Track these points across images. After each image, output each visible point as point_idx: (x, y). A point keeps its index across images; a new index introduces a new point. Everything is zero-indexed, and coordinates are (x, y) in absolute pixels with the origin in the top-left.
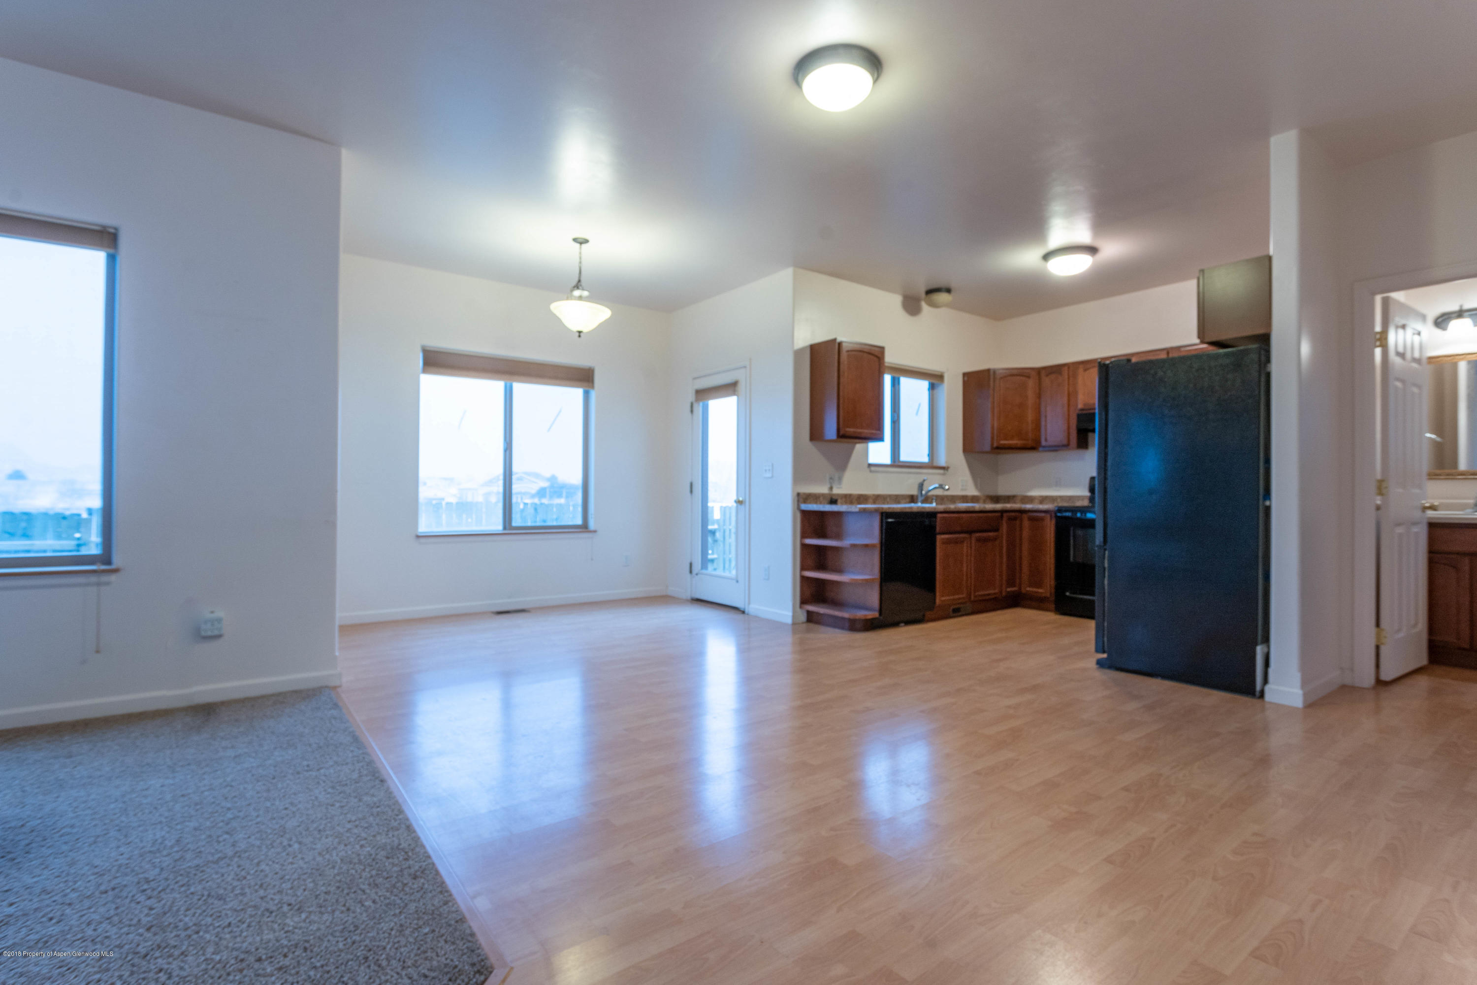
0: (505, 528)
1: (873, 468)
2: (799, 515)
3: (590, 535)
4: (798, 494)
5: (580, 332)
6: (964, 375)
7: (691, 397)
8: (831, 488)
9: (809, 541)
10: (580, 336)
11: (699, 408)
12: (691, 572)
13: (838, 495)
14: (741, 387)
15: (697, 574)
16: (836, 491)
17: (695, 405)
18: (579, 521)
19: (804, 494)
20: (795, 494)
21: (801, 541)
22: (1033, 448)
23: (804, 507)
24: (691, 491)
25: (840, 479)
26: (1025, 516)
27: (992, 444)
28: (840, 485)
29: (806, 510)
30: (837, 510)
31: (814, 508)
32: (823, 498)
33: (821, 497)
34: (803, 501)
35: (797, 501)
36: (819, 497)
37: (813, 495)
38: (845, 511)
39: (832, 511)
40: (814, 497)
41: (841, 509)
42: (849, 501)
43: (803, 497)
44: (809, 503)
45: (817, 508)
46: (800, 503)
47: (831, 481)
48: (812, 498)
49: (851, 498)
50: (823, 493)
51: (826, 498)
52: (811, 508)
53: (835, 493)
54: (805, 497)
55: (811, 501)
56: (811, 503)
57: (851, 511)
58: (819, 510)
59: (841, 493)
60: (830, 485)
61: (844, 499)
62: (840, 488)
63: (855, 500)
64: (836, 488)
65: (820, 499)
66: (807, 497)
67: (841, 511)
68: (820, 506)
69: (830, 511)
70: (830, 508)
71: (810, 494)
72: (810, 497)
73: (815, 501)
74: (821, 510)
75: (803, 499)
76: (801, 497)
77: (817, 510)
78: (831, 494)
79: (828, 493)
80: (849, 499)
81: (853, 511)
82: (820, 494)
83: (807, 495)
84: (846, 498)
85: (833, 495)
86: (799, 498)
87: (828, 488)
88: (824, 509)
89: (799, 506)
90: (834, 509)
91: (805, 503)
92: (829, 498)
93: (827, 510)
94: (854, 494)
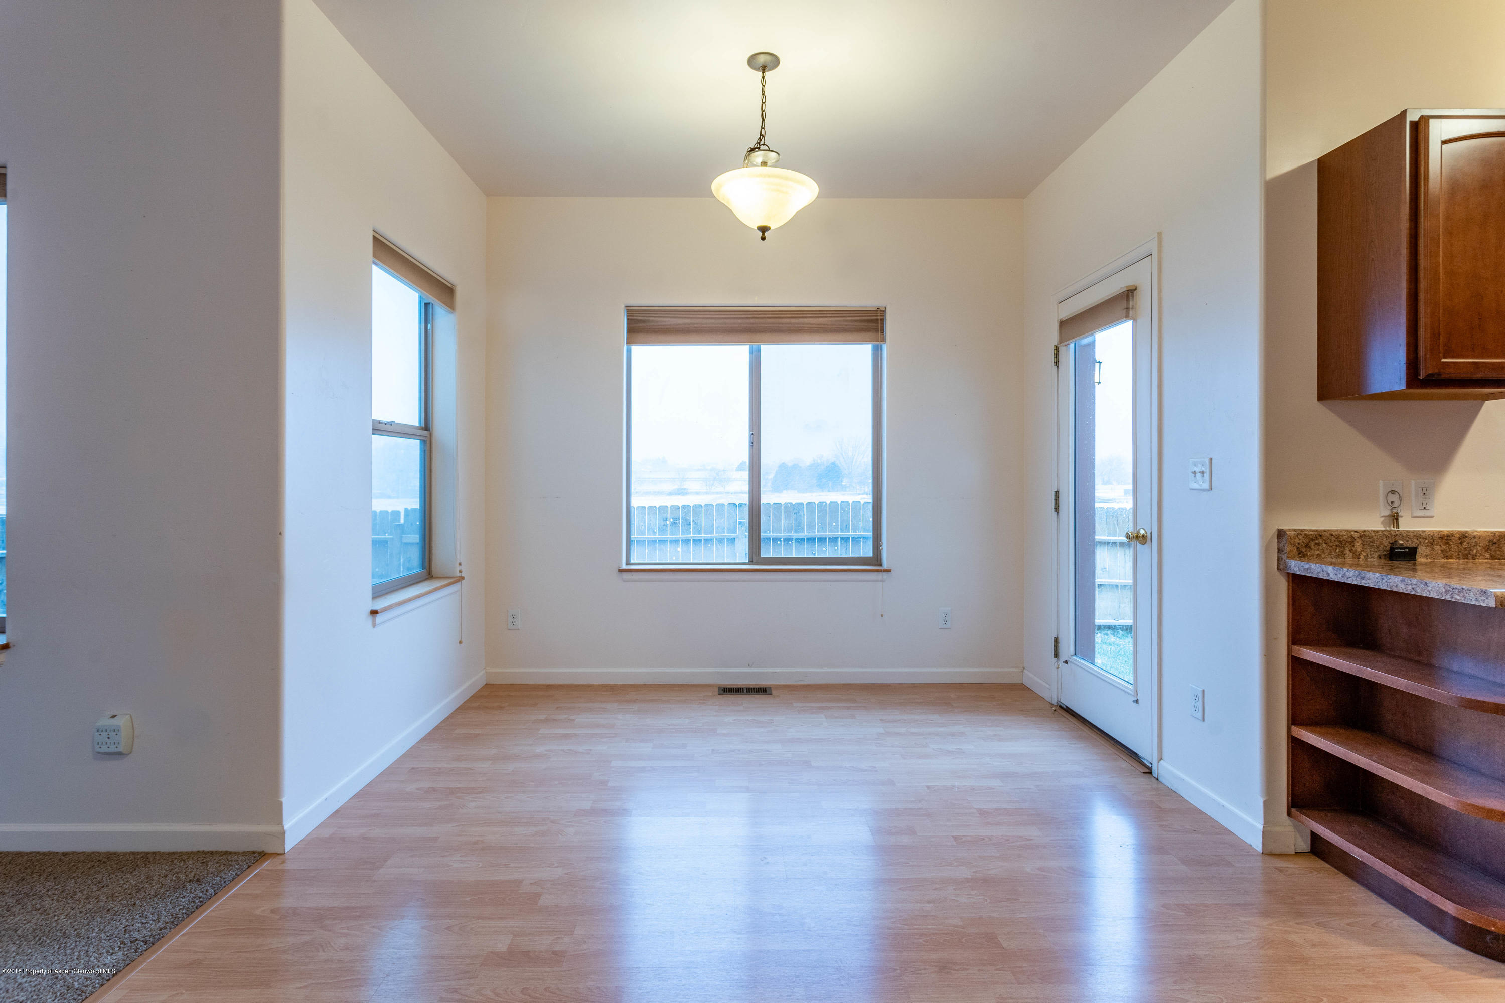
0: (751, 562)
2: (1283, 588)
3: (880, 576)
4: (1281, 534)
5: (764, 229)
7: (1054, 337)
8: (1395, 518)
9: (1310, 654)
10: (763, 238)
11: (1068, 355)
12: (1057, 655)
13: (1418, 535)
14: (1143, 301)
15: (1066, 662)
16: (1408, 524)
17: (1062, 350)
18: (866, 551)
19: (1300, 532)
20: (1273, 531)
21: (1289, 650)
23: (1296, 566)
24: (1057, 509)
25: (1426, 494)
28: (1425, 508)
29: (1303, 574)
30: (1408, 592)
31: (1329, 575)
32: (1363, 545)
33: (1358, 542)
34: (1299, 554)
35: (1278, 552)
36: (1349, 542)
37: (1332, 535)
38: (1438, 597)
39: (1391, 590)
40: (1335, 541)
41: (1426, 591)
42: (1460, 552)
43: (1299, 543)
44: (1315, 557)
45: (1340, 576)
46: (1284, 557)
47: (1392, 498)
48: (1325, 543)
49: (1465, 543)
50: (1367, 534)
51: (1375, 544)
52: (1319, 573)
53: (1409, 534)
54: (1303, 542)
55: (1323, 552)
56: (1323, 556)
57: (1463, 602)
58: (1346, 582)
59: (1434, 533)
60: (1390, 508)
61: (1440, 546)
62: (1432, 517)
63: (1479, 548)
64: (1415, 515)
65: (1353, 546)
66: (1310, 542)
67: (1427, 596)
68: (1347, 571)
69: (1384, 588)
70: (1384, 581)
71: (1312, 533)
72: (1320, 540)
73: (1336, 551)
74: (1353, 582)
75: (1298, 548)
76: (1292, 542)
77: (1340, 580)
78: (1390, 534)
79: (1380, 533)
80: (1460, 546)
81: (1473, 602)
82: (1353, 533)
83: (1311, 537)
84: (1450, 545)
85: (1397, 537)
86: (1284, 546)
87: (1383, 518)
88: (1364, 581)
89: (1281, 562)
90: (1399, 586)
91: (1301, 557)
92: (1386, 544)
93: (1375, 585)
94: (1476, 533)
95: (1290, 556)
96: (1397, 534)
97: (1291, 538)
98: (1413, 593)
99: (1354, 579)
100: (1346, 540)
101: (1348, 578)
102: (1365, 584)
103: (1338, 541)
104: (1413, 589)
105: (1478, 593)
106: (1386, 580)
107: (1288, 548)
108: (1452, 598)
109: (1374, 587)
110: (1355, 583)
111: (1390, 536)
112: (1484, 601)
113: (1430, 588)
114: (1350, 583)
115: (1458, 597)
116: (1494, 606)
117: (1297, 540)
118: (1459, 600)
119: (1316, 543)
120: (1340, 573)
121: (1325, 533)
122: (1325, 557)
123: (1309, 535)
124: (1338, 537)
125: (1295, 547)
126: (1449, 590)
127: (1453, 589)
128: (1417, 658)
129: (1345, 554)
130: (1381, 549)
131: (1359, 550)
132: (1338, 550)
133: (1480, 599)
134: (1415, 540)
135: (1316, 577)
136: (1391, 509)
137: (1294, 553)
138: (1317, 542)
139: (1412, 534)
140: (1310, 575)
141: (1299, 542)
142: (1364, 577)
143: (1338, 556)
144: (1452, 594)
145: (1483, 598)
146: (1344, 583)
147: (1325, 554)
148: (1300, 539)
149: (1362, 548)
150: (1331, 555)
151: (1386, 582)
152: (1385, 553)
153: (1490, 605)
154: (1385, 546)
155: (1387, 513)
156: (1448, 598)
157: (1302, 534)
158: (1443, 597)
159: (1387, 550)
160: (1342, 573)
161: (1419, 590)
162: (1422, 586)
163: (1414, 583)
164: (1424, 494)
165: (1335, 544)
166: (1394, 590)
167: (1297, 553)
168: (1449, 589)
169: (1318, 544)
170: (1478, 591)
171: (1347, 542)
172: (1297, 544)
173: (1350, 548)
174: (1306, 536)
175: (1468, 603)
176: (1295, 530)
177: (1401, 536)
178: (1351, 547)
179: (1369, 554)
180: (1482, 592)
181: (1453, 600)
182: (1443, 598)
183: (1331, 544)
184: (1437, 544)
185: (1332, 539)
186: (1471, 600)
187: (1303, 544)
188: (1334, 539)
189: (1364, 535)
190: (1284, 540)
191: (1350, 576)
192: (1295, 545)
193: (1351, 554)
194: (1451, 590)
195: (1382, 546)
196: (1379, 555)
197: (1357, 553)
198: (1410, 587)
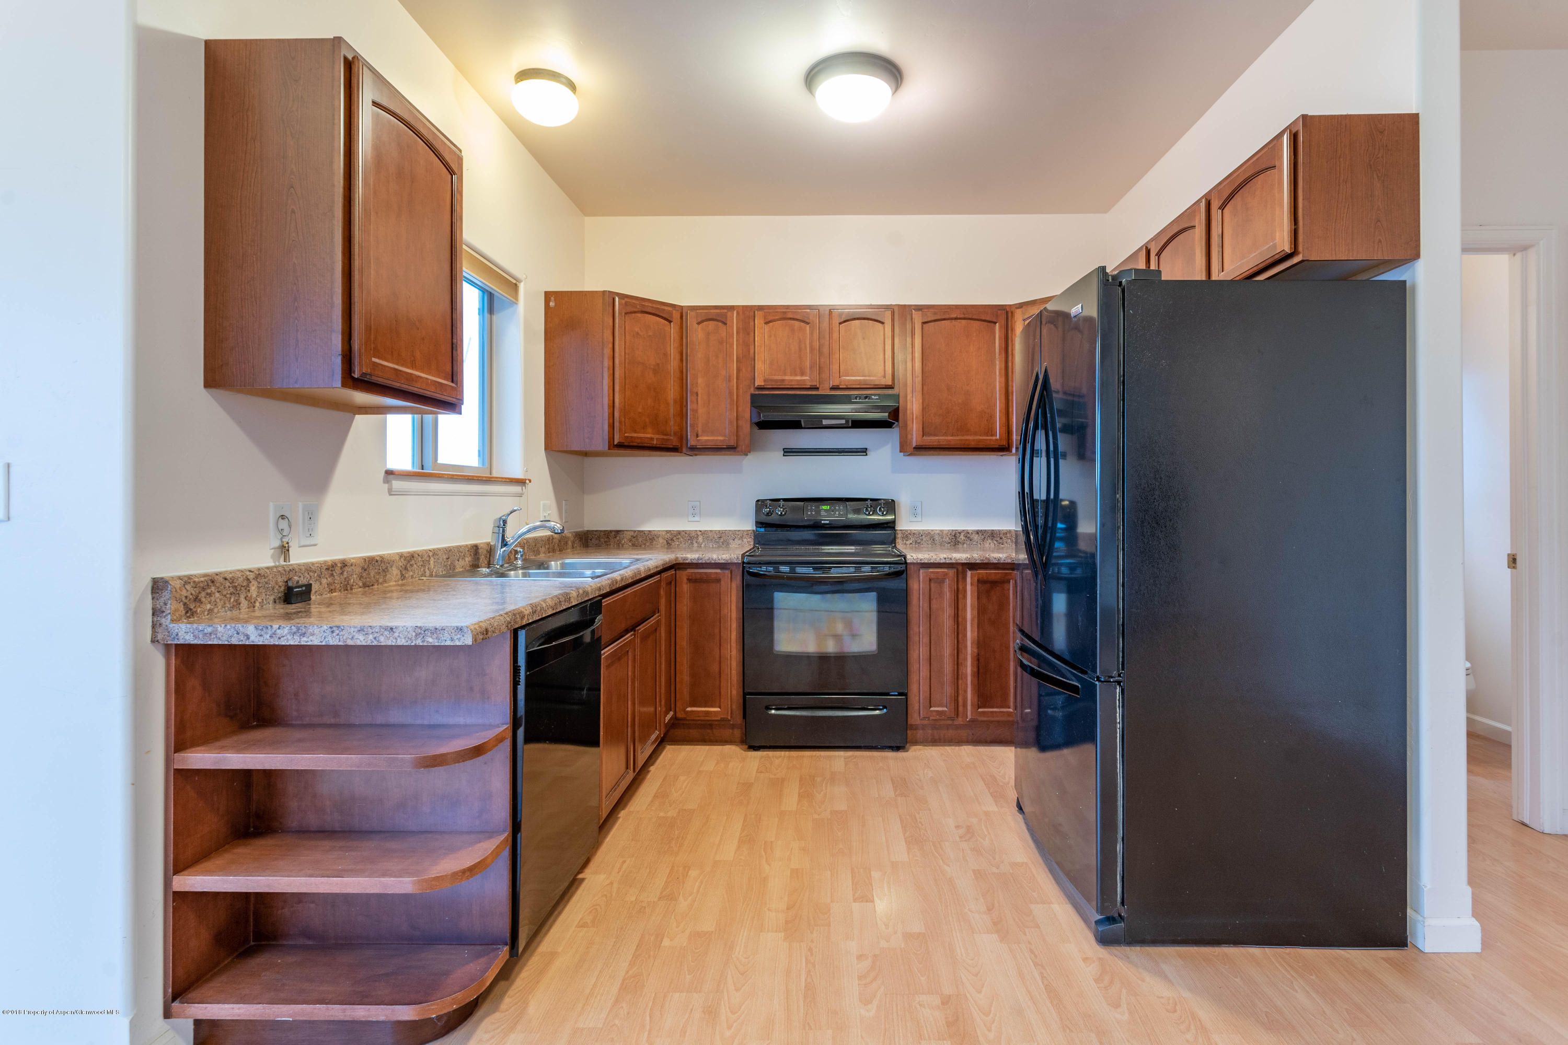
1: (397, 484)
2: (158, 665)
4: (158, 586)
6: (548, 295)
8: (284, 550)
9: (208, 759)
13: (309, 568)
16: (298, 557)
20: (146, 583)
22: (675, 450)
23: (181, 632)
25: (311, 516)
26: (683, 575)
27: (611, 438)
28: (310, 535)
29: (202, 643)
30: (369, 643)
31: (248, 638)
32: (259, 588)
33: (253, 585)
34: (187, 612)
35: (153, 614)
36: (244, 586)
37: (226, 579)
38: (407, 644)
39: (345, 644)
40: (229, 587)
41: (391, 638)
42: (341, 583)
43: (186, 597)
44: (206, 613)
45: (268, 637)
46: (166, 621)
47: (283, 524)
48: (218, 592)
49: (345, 573)
50: (262, 572)
51: (270, 586)
52: (231, 637)
53: (301, 567)
54: (192, 594)
55: (216, 605)
56: (216, 610)
57: (437, 644)
58: (277, 643)
59: (321, 564)
60: (280, 536)
61: (327, 579)
62: (315, 545)
63: (355, 576)
64: (302, 544)
65: (249, 591)
66: (200, 593)
67: (394, 644)
68: (279, 628)
69: (335, 643)
70: (334, 634)
71: (202, 579)
72: (213, 589)
73: (230, 601)
74: (287, 642)
75: (185, 604)
76: (178, 596)
77: (266, 643)
78: (285, 570)
79: (275, 570)
80: (341, 576)
81: (448, 643)
82: (248, 573)
83: (202, 585)
84: (334, 576)
85: (291, 574)
86: (166, 604)
87: (273, 550)
88: (305, 639)
89: (159, 630)
90: (356, 637)
91: (189, 617)
92: (280, 584)
93: (321, 642)
94: (352, 561)
95: (175, 618)
96: (290, 570)
97: (176, 591)
98: (375, 643)
99: (290, 638)
100: (241, 584)
101: (280, 638)
102: (308, 641)
103: (233, 587)
104: (375, 638)
105: (453, 631)
106: (337, 632)
107: (172, 606)
108: (423, 642)
109: (321, 644)
110: (292, 643)
111: (284, 572)
112: (459, 639)
113: (396, 635)
114: (283, 644)
115: (430, 640)
116: (471, 643)
117: (184, 593)
118: (431, 643)
119: (207, 594)
120: (266, 633)
121: (217, 577)
122: (218, 612)
123: (199, 582)
124: (232, 581)
125: (181, 603)
126: (420, 633)
127: (424, 631)
128: (333, 721)
129: (240, 604)
130: (276, 591)
131: (254, 596)
132: (232, 600)
133: (455, 638)
134: (306, 574)
135: (226, 643)
136: (281, 539)
137: (180, 613)
138: (209, 591)
139: (303, 567)
140: (215, 642)
141: (185, 595)
142: (305, 633)
143: (232, 608)
144: (423, 637)
145: (459, 636)
146: (274, 646)
147: (217, 607)
148: (187, 591)
149: (258, 592)
150: (225, 607)
151: (338, 635)
152: (280, 595)
153: (467, 643)
154: (280, 587)
155: (277, 543)
156: (419, 642)
157: (190, 583)
158: (412, 642)
159: (282, 591)
160: (270, 633)
161: (382, 639)
162: (386, 633)
163: (377, 630)
164: (310, 518)
165: (229, 592)
166: (350, 644)
167: (184, 612)
168: (420, 631)
169: (210, 595)
170: (453, 629)
171: (242, 586)
172: (184, 599)
173: (245, 595)
174: (195, 585)
175: (442, 644)
176: (180, 578)
177: (294, 571)
178: (246, 593)
179: (264, 600)
180: (457, 629)
181: (425, 644)
182: (412, 644)
183: (225, 593)
184: (324, 577)
185: (227, 586)
186: (446, 640)
187: (191, 597)
188: (228, 584)
189: (259, 575)
190: (166, 595)
191: (284, 635)
192: (182, 601)
193: (247, 602)
194: (423, 632)
195: (277, 587)
196: (275, 599)
197: (253, 601)
198: (371, 637)
